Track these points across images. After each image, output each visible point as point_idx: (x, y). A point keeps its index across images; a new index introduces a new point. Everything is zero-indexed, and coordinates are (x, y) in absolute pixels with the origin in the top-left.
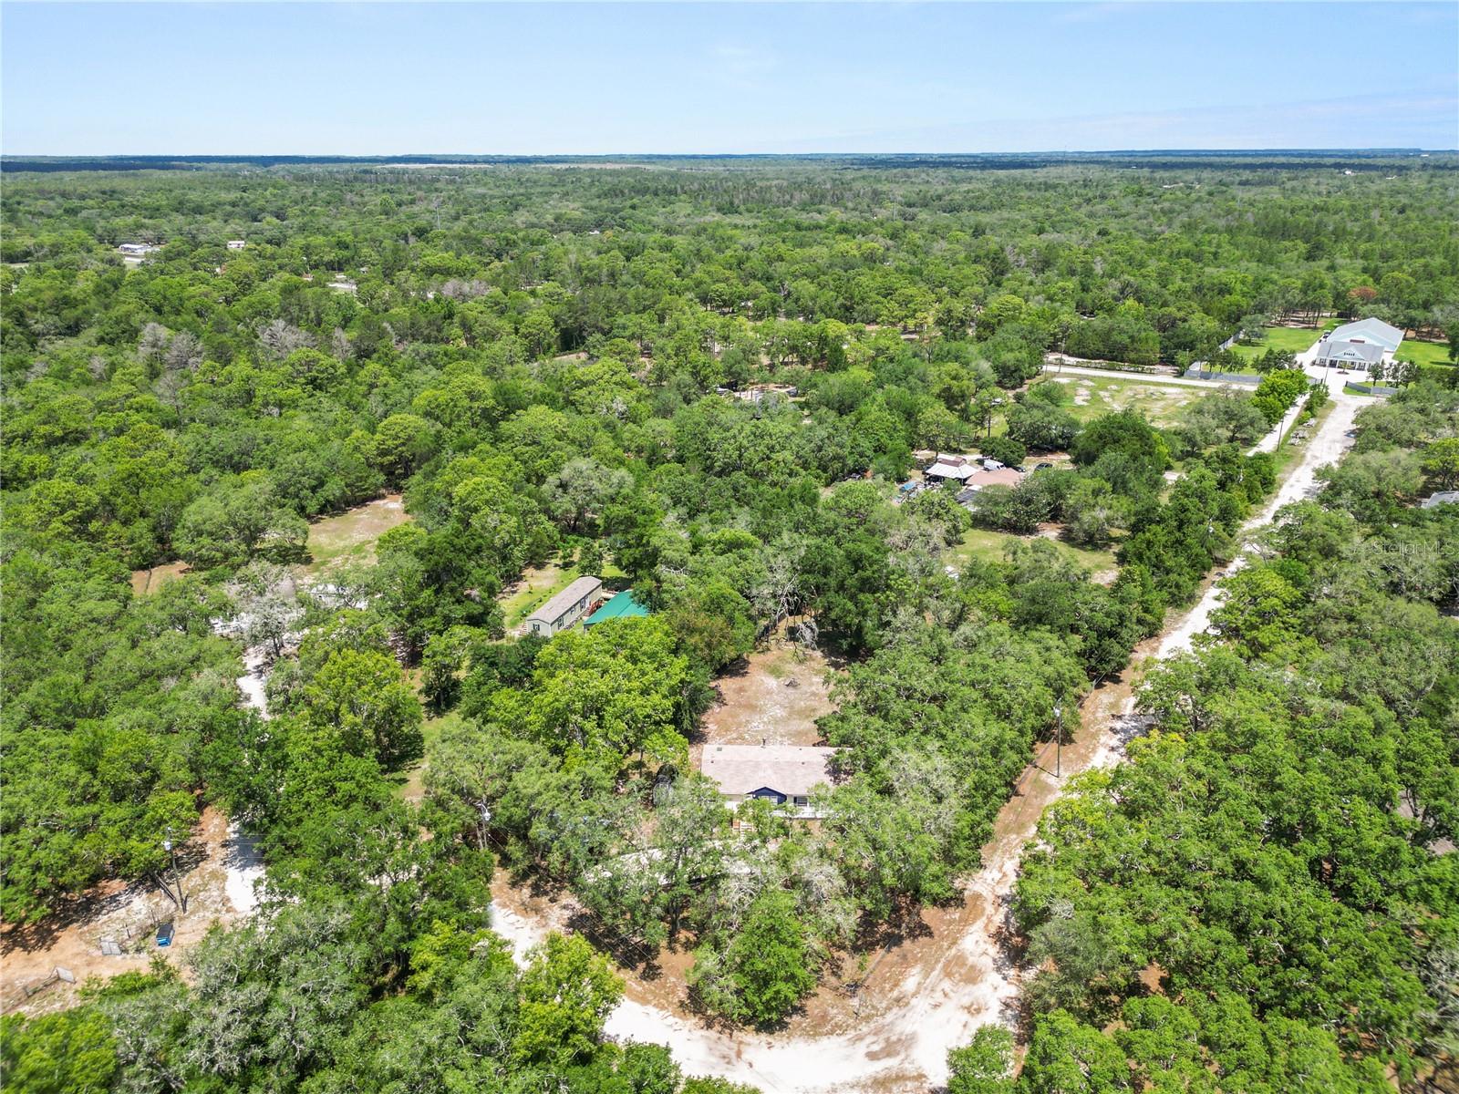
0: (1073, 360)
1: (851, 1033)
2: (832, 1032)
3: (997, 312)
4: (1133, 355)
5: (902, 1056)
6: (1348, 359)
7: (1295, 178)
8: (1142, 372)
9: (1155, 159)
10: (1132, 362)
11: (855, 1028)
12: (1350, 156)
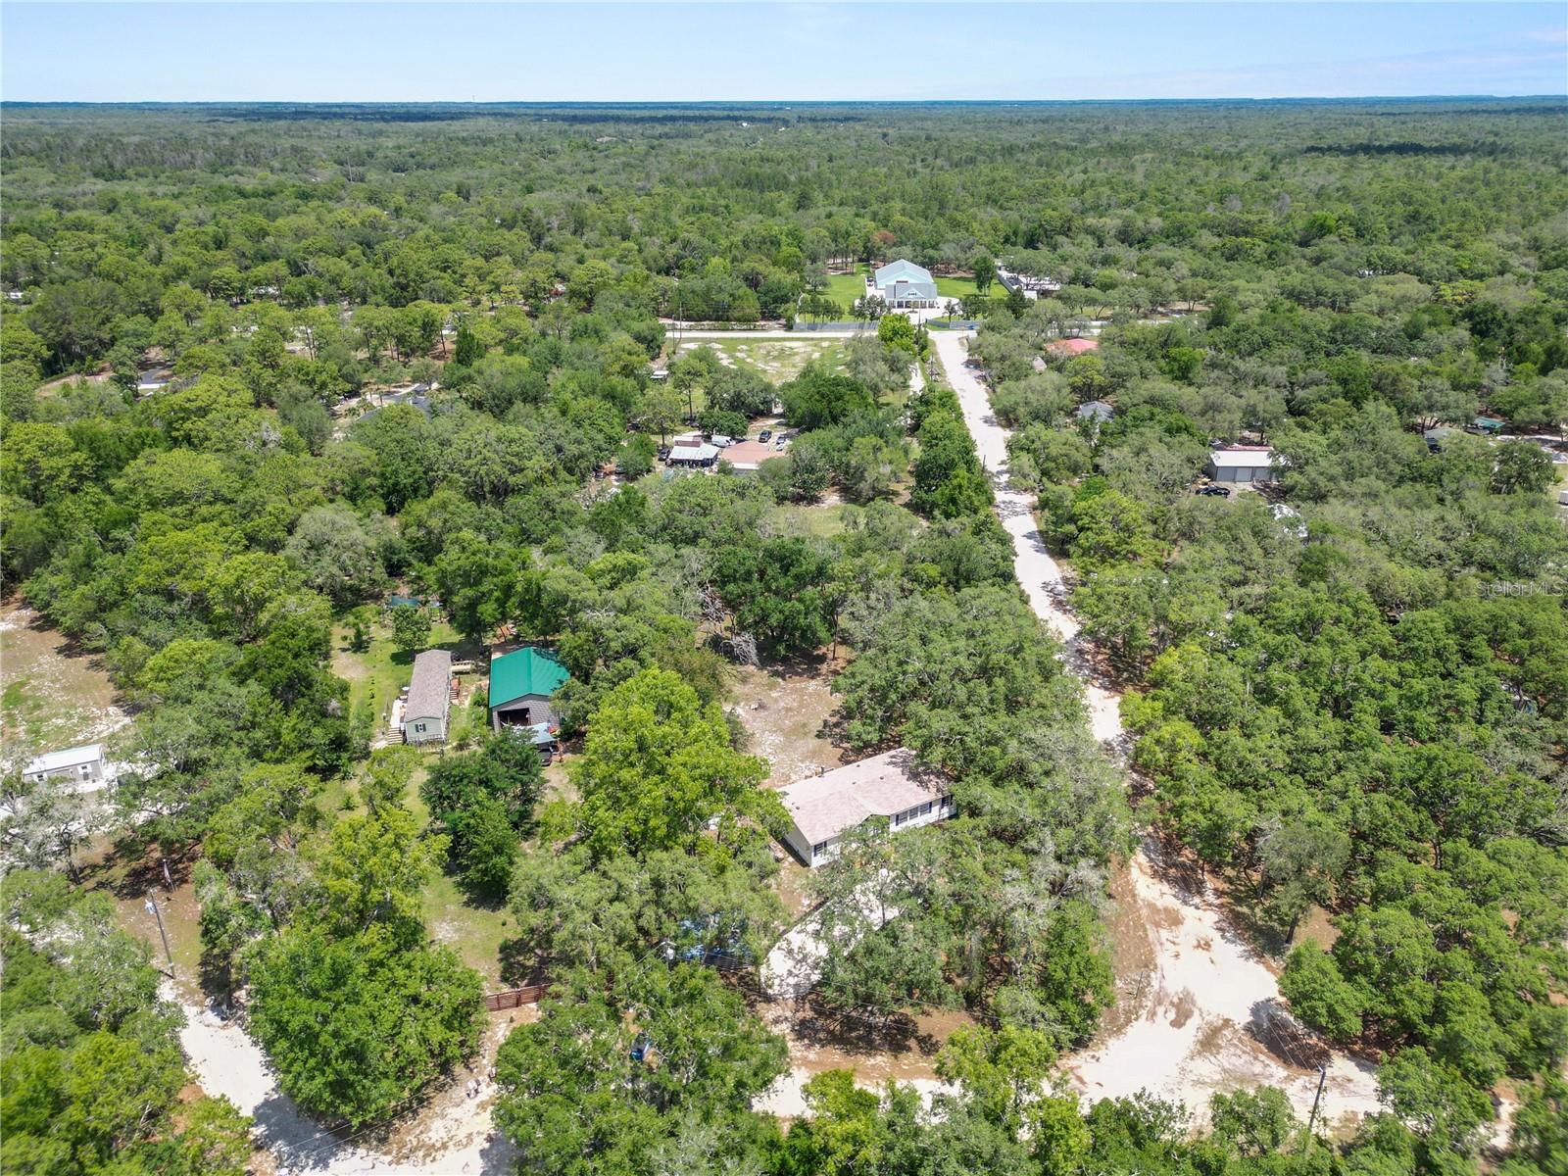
0: (685, 324)
1: (1143, 1013)
2: (1128, 1021)
3: (586, 280)
4: (737, 314)
5: (1196, 1013)
6: (911, 298)
7: (710, 131)
8: (754, 330)
9: (558, 111)
10: (738, 320)
11: (1141, 1006)
12: (731, 109)
